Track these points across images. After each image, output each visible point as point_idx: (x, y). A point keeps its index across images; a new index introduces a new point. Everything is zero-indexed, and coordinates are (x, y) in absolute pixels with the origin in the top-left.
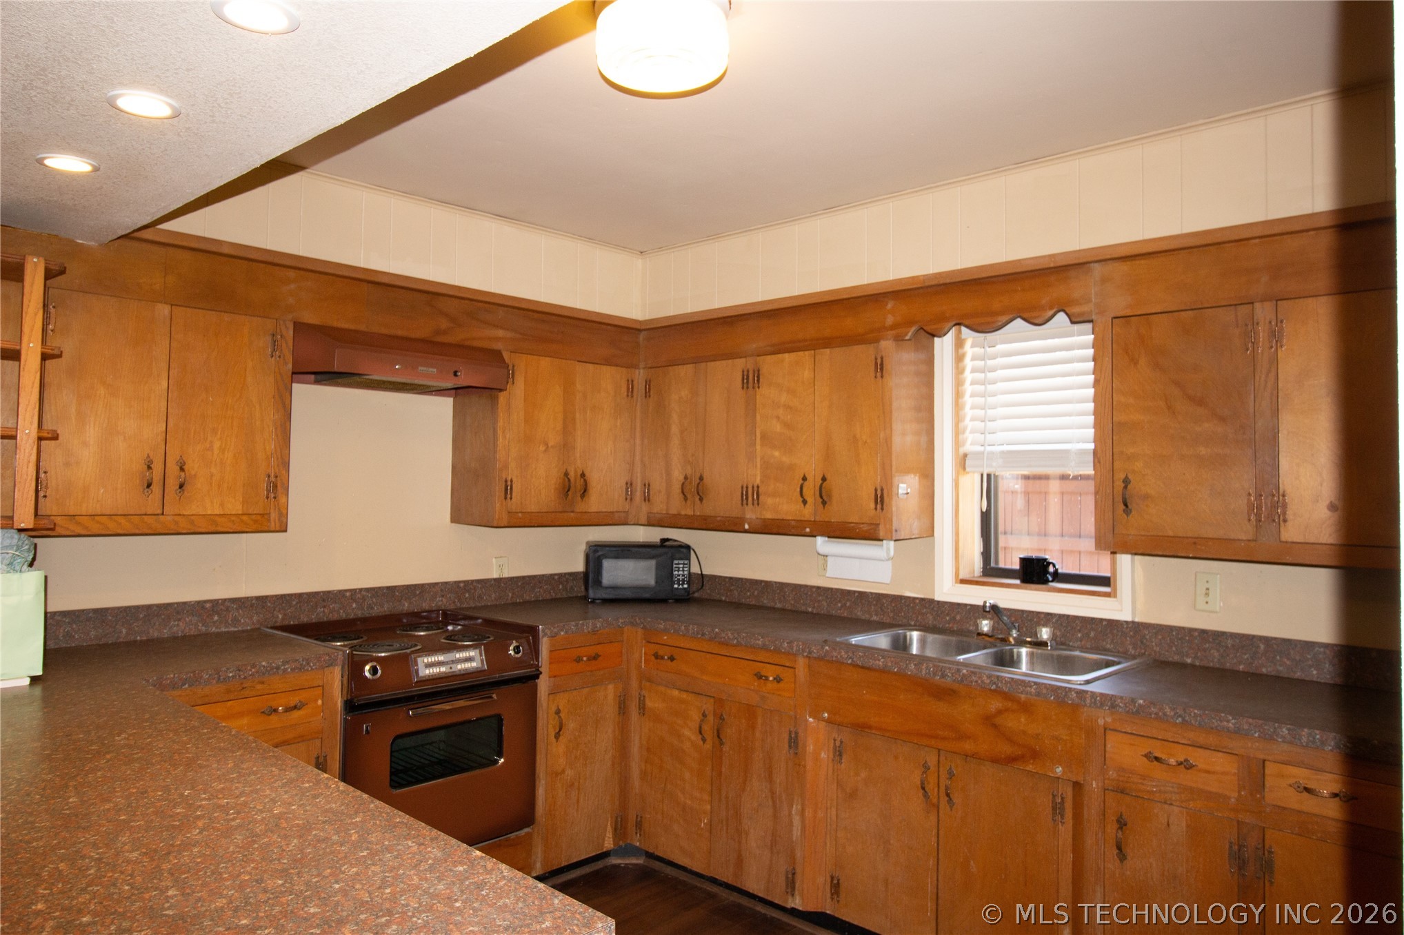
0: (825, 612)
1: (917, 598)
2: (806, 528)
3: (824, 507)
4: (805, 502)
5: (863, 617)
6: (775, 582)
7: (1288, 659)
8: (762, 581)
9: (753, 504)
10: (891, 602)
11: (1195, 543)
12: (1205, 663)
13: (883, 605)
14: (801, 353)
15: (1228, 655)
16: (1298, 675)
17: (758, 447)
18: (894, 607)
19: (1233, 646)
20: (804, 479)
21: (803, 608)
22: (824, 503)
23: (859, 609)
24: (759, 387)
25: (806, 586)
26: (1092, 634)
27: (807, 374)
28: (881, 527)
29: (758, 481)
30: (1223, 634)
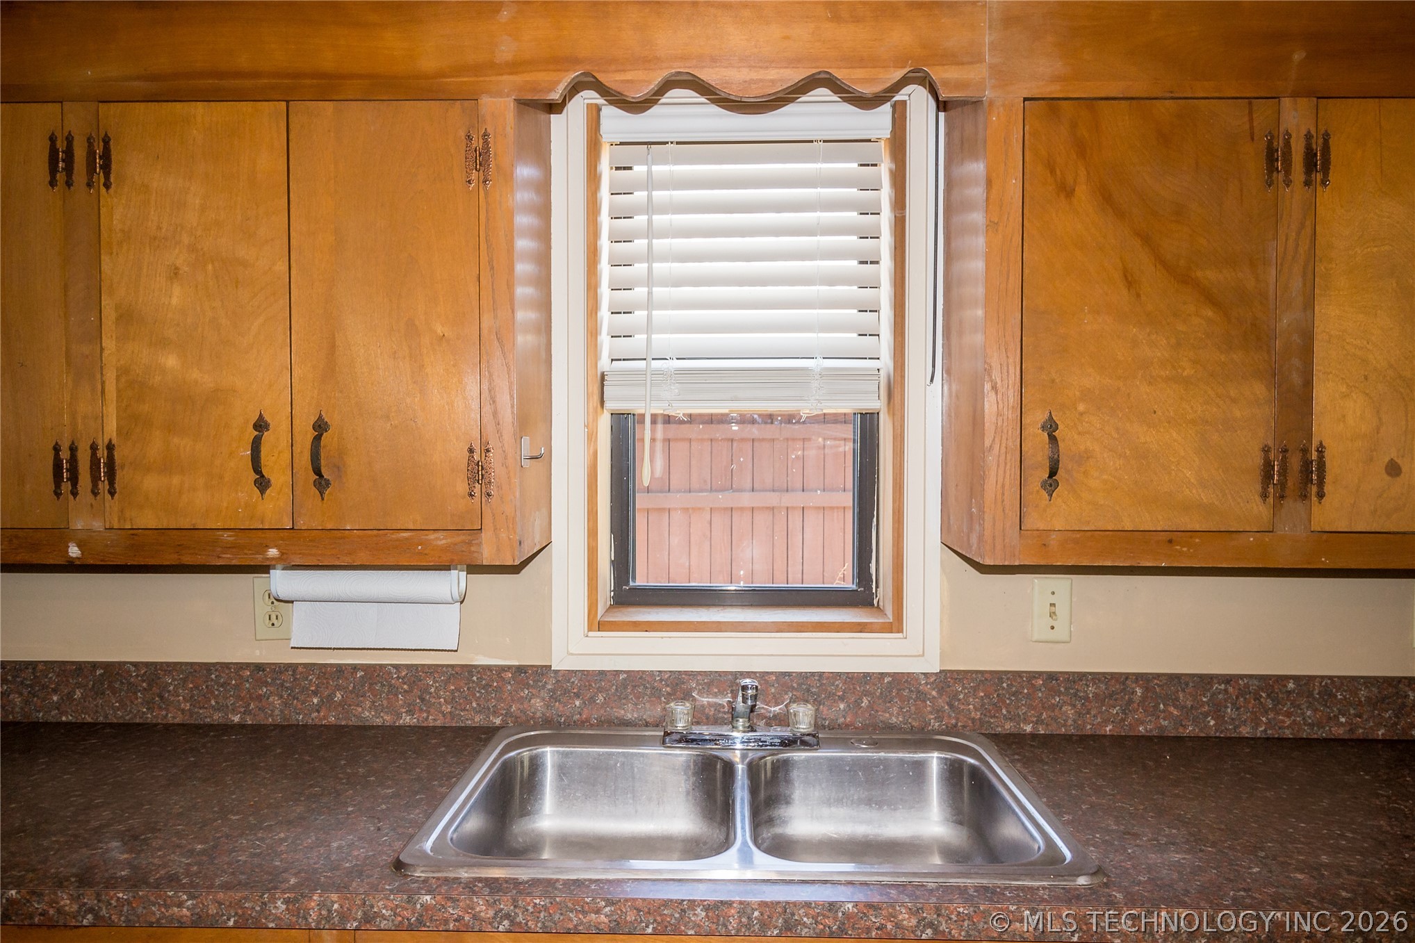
0: (279, 720)
1: (509, 667)
2: (267, 547)
3: (322, 494)
4: (262, 484)
5: (378, 722)
6: (135, 664)
7: (1176, 707)
8: (95, 665)
9: (95, 493)
10: (447, 682)
11: (1170, 541)
12: (1054, 729)
13: (426, 690)
14: (246, 107)
15: (1088, 713)
16: (1190, 730)
17: (109, 344)
18: (452, 692)
19: (1096, 695)
20: (261, 425)
21: (217, 717)
22: (321, 484)
23: (368, 704)
24: (107, 186)
25: (226, 666)
26: (865, 702)
27: (268, 162)
28: (486, 536)
29: (111, 428)
30: (1082, 676)
